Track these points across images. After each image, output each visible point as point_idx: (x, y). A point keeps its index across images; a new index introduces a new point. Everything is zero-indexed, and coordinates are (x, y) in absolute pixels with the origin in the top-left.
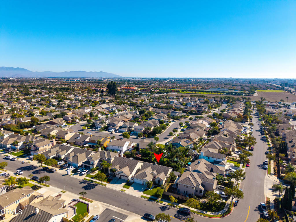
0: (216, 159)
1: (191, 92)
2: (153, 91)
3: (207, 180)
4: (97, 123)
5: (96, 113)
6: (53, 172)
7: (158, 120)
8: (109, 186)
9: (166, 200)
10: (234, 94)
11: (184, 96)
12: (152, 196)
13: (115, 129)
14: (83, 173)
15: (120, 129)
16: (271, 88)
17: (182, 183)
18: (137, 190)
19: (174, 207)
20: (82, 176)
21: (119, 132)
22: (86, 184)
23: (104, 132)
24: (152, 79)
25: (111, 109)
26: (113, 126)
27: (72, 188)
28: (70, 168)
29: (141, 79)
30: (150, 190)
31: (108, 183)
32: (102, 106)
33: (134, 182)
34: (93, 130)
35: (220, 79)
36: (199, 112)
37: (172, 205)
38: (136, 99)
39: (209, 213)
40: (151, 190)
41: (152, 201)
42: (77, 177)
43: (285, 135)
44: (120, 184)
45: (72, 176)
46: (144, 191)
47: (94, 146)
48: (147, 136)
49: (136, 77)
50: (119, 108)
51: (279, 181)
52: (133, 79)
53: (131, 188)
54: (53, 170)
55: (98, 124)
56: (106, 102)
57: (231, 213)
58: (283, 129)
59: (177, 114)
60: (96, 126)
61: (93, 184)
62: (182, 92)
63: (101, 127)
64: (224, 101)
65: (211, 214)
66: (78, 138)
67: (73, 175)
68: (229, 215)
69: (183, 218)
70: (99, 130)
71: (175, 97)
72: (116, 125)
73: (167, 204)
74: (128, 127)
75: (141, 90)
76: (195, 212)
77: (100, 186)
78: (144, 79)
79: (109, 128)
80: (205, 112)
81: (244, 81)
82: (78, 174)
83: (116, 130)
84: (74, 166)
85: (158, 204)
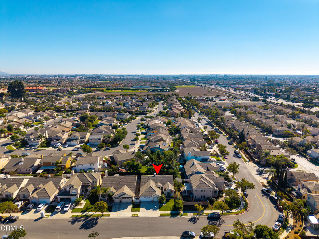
0: (204, 157)
1: (116, 90)
2: (71, 91)
3: (217, 179)
4: (30, 140)
5: (16, 125)
6: (15, 220)
7: (109, 125)
8: (113, 215)
9: (189, 211)
10: (159, 91)
11: (115, 95)
12: (171, 211)
13: (61, 143)
14: (65, 209)
15: (68, 143)
16: (185, 84)
17: (199, 188)
18: (151, 210)
19: (201, 215)
20: (66, 213)
21: (69, 146)
22: (81, 223)
23: (47, 149)
24: (55, 76)
25: (34, 118)
26: (58, 140)
27: (66, 234)
28: (40, 208)
29: (40, 76)
30: (164, 205)
31: (110, 212)
32: (17, 115)
33: (140, 202)
34: (28, 149)
35: (134, 76)
36: (143, 112)
37: (198, 214)
38: (57, 102)
39: (234, 211)
40: (166, 205)
41: (176, 217)
42: (59, 216)
43: (233, 125)
44: (126, 208)
45: (49, 217)
46: (159, 209)
47: (53, 170)
48: (110, 146)
49: (32, 74)
50: (44, 115)
51: (257, 166)
52: (28, 76)
53: (142, 209)
54: (14, 218)
55: (32, 139)
56: (16, 108)
57: (249, 205)
58: (228, 121)
59: (125, 116)
60: (30, 144)
61: (91, 219)
62: (107, 91)
63: (37, 143)
64: (157, 99)
65: (236, 211)
66: (20, 164)
67: (51, 216)
68: (249, 207)
69: (218, 223)
70: (38, 148)
71: (105, 98)
72: (61, 137)
73: (192, 214)
74: (79, 138)
75: (53, 90)
76: (222, 214)
77: (103, 219)
78: (44, 76)
79: (52, 143)
80: (149, 111)
81: (158, 78)
82: (57, 212)
83: (63, 145)
84: (45, 204)
85: (184, 218)
